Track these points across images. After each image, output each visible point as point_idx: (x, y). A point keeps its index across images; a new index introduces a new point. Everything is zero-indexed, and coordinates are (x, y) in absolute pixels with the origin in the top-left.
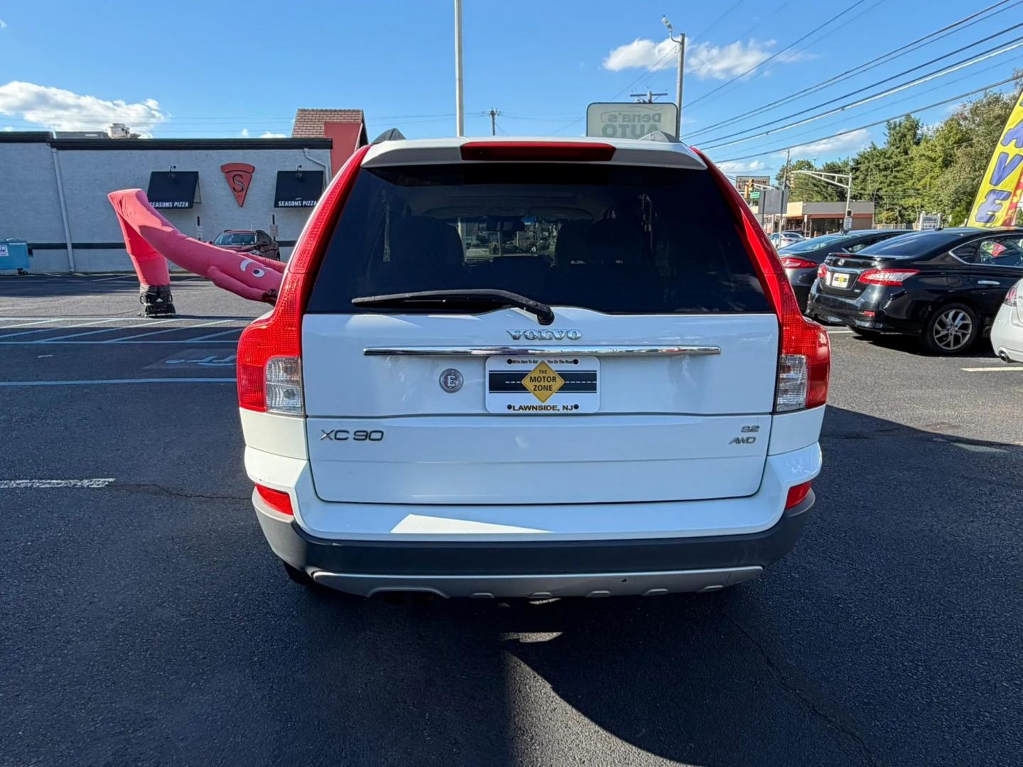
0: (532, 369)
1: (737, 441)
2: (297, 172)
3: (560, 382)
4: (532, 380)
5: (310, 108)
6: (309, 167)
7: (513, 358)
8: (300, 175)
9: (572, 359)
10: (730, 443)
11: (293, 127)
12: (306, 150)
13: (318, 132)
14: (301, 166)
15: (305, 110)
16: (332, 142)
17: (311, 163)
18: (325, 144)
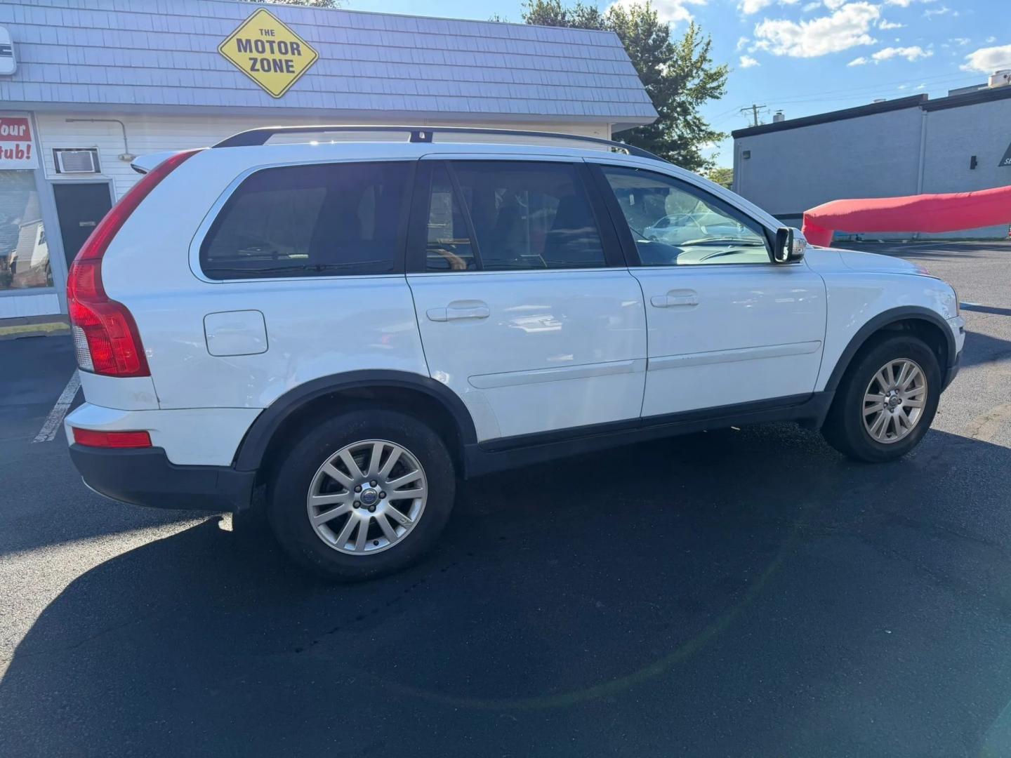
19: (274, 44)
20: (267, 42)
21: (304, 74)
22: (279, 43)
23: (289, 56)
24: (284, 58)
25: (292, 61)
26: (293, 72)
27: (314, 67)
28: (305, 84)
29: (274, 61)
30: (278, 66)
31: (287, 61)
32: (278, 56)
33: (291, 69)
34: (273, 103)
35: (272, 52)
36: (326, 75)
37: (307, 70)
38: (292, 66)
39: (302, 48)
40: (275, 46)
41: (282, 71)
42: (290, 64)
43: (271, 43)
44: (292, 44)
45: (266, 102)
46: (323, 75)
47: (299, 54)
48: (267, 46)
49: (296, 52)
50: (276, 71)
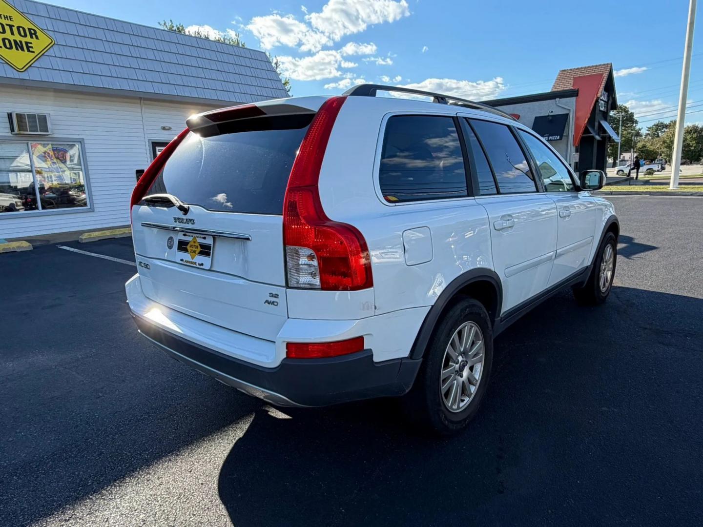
0: (191, 240)
1: (267, 301)
2: (549, 116)
3: (199, 249)
4: (191, 246)
5: (569, 68)
6: (558, 112)
7: (187, 234)
8: (550, 118)
9: (204, 236)
10: (265, 303)
11: (553, 84)
12: (557, 99)
13: (569, 86)
14: (552, 112)
15: (565, 70)
16: (578, 91)
17: (561, 109)
18: (573, 93)
19: (13, 28)
20: (7, 25)
21: (42, 54)
22: (18, 28)
23: (28, 39)
24: (24, 40)
25: (31, 43)
26: (33, 52)
27: (51, 49)
28: (44, 62)
29: (15, 41)
30: (19, 46)
31: (27, 43)
32: (18, 38)
33: (31, 49)
34: (17, 75)
35: (12, 33)
36: (62, 58)
37: (46, 51)
38: (32, 47)
39: (39, 33)
40: (15, 30)
41: (23, 50)
42: (29, 45)
43: (11, 27)
44: (30, 30)
45: (11, 74)
46: (60, 58)
47: (37, 38)
48: (7, 28)
49: (34, 36)
50: (17, 49)
